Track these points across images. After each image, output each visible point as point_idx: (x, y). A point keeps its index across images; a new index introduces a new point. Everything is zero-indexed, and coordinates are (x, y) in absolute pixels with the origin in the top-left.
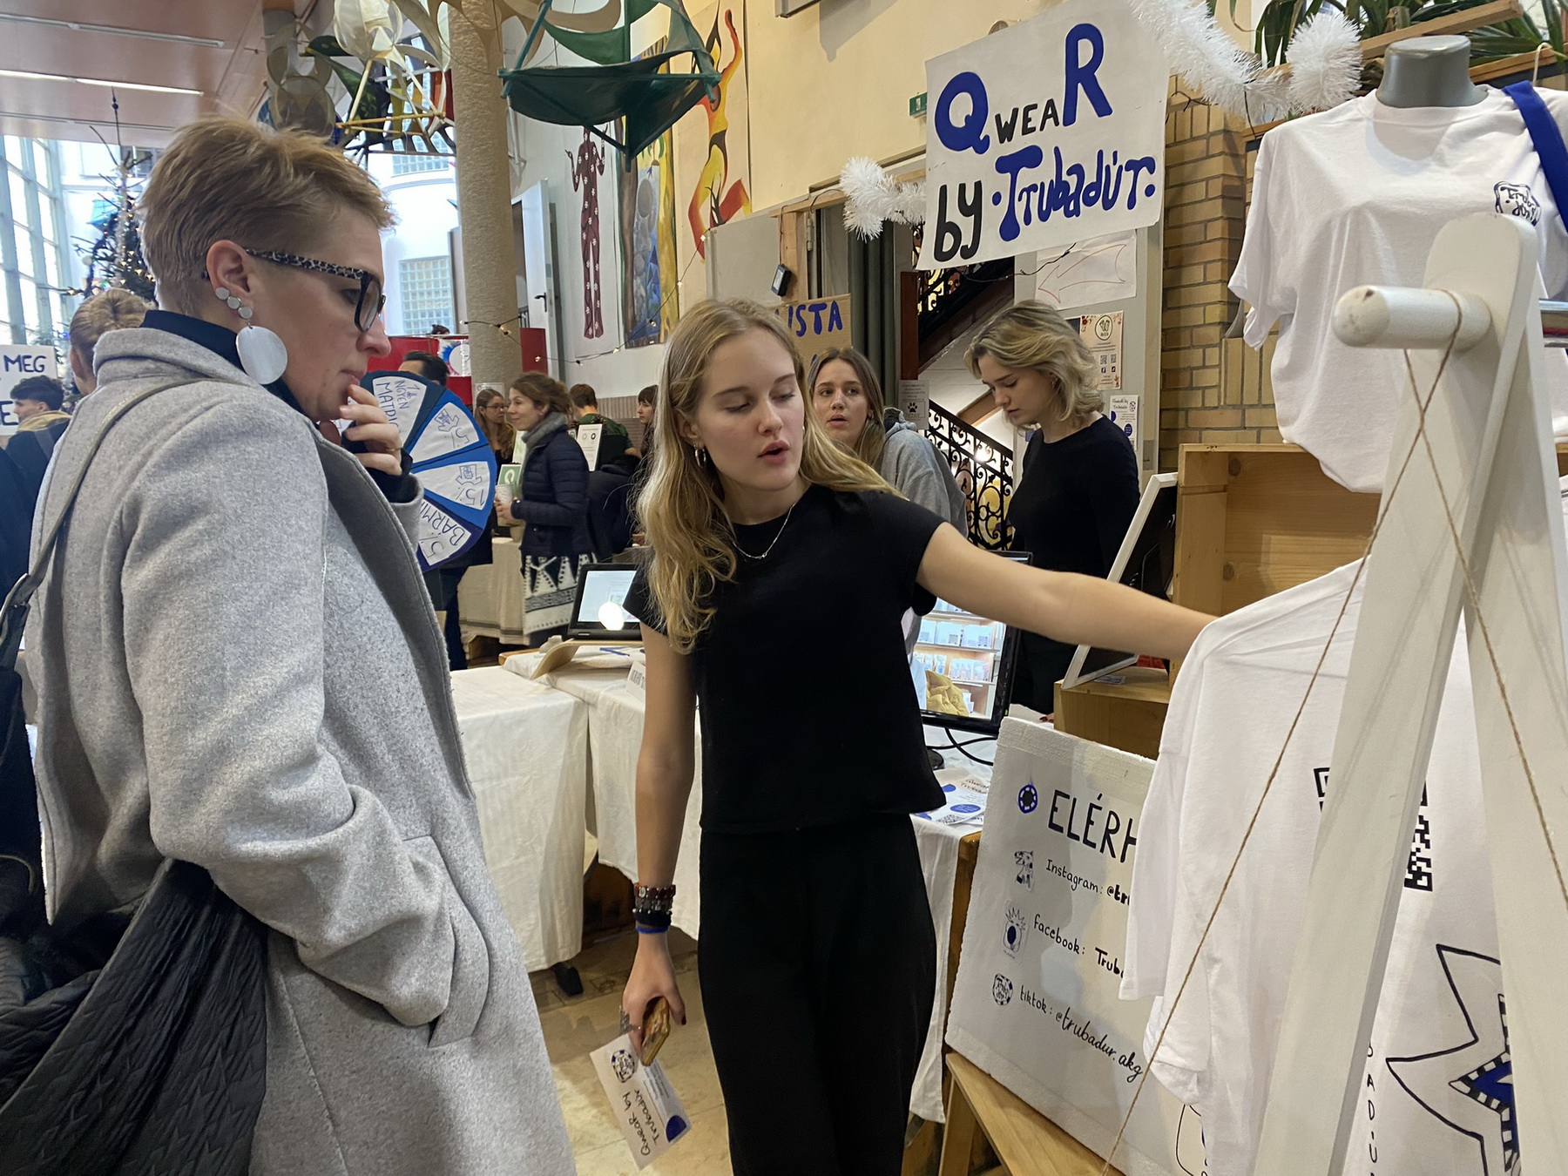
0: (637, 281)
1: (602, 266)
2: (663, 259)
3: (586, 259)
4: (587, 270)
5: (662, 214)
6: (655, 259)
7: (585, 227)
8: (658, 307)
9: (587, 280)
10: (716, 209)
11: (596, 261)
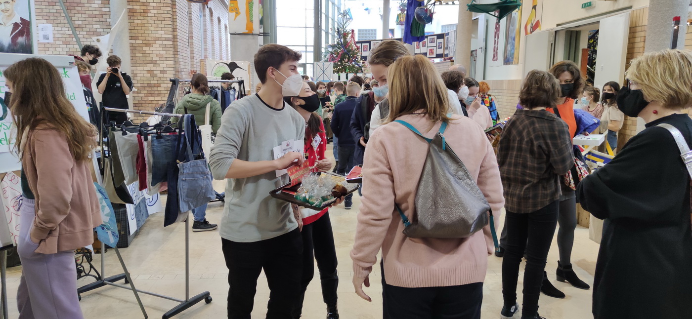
0: (509, 46)
1: (499, 40)
2: (517, 39)
3: (495, 37)
4: (495, 41)
5: (517, 26)
6: (514, 39)
7: (496, 28)
8: (513, 54)
9: (495, 44)
10: (532, 27)
11: (498, 38)
